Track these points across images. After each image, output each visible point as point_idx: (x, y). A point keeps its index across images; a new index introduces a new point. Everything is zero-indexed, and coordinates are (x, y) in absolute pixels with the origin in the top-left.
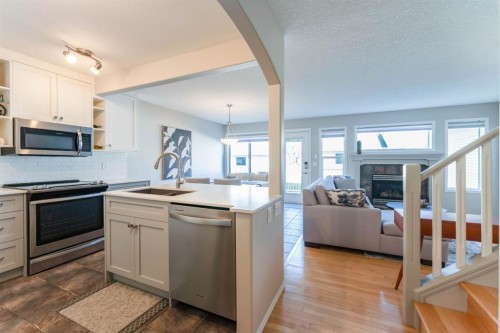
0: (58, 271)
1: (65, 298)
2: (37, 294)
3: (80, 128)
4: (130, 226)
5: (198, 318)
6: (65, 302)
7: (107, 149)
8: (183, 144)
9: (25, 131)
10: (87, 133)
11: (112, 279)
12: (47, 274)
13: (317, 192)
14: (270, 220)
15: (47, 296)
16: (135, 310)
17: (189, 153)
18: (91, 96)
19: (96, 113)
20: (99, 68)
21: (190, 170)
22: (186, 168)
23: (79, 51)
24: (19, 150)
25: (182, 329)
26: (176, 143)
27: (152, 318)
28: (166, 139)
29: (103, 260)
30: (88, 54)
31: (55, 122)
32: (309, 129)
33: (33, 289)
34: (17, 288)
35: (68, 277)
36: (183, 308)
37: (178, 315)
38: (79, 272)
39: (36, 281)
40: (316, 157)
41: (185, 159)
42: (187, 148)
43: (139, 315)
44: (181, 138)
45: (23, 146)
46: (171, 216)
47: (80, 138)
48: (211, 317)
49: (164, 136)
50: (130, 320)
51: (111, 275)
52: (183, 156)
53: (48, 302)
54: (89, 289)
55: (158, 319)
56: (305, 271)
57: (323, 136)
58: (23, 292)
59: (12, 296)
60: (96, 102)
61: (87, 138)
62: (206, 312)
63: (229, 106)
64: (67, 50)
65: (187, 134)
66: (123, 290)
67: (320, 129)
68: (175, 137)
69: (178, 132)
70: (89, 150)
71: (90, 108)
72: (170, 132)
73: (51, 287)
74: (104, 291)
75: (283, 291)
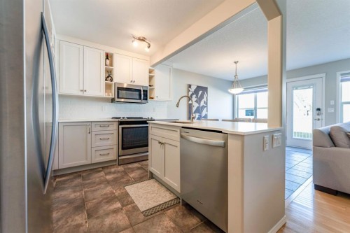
0: (130, 166)
1: (129, 180)
2: (119, 175)
3: (142, 87)
4: (160, 143)
5: (198, 220)
6: (128, 183)
7: (156, 99)
8: (202, 97)
9: (119, 89)
10: (145, 89)
11: (152, 176)
12: (126, 166)
13: (333, 133)
14: (267, 148)
15: (122, 177)
16: (160, 199)
17: (206, 103)
18: (148, 67)
19: (151, 78)
20: (149, 47)
21: (206, 115)
22: (204, 113)
23: (139, 39)
24: (117, 100)
25: (186, 223)
26: (197, 96)
27: (168, 208)
28: (190, 93)
29: (147, 165)
30: (143, 40)
31: (132, 83)
32: (324, 75)
33: (119, 172)
34: (113, 170)
35: (132, 170)
36: (190, 209)
37: (185, 212)
38: (138, 168)
39: (121, 168)
40: (332, 103)
41: (203, 107)
42: (205, 99)
43: (161, 203)
44: (200, 92)
45: (118, 97)
46: (181, 136)
47: (142, 93)
48: (208, 223)
49: (189, 91)
50: (155, 204)
51: (151, 173)
52: (201, 105)
53: (122, 180)
54: (140, 179)
55: (171, 210)
56: (315, 214)
57: (342, 81)
58: (114, 173)
59: (110, 173)
60: (151, 72)
61: (145, 92)
62: (206, 218)
63: (236, 63)
64: (133, 39)
65: (205, 89)
66: (156, 184)
67: (338, 74)
68: (196, 92)
69: (199, 88)
70: (147, 99)
71: (147, 75)
72: (193, 88)
73: (125, 173)
74: (146, 182)
75: (284, 226)
